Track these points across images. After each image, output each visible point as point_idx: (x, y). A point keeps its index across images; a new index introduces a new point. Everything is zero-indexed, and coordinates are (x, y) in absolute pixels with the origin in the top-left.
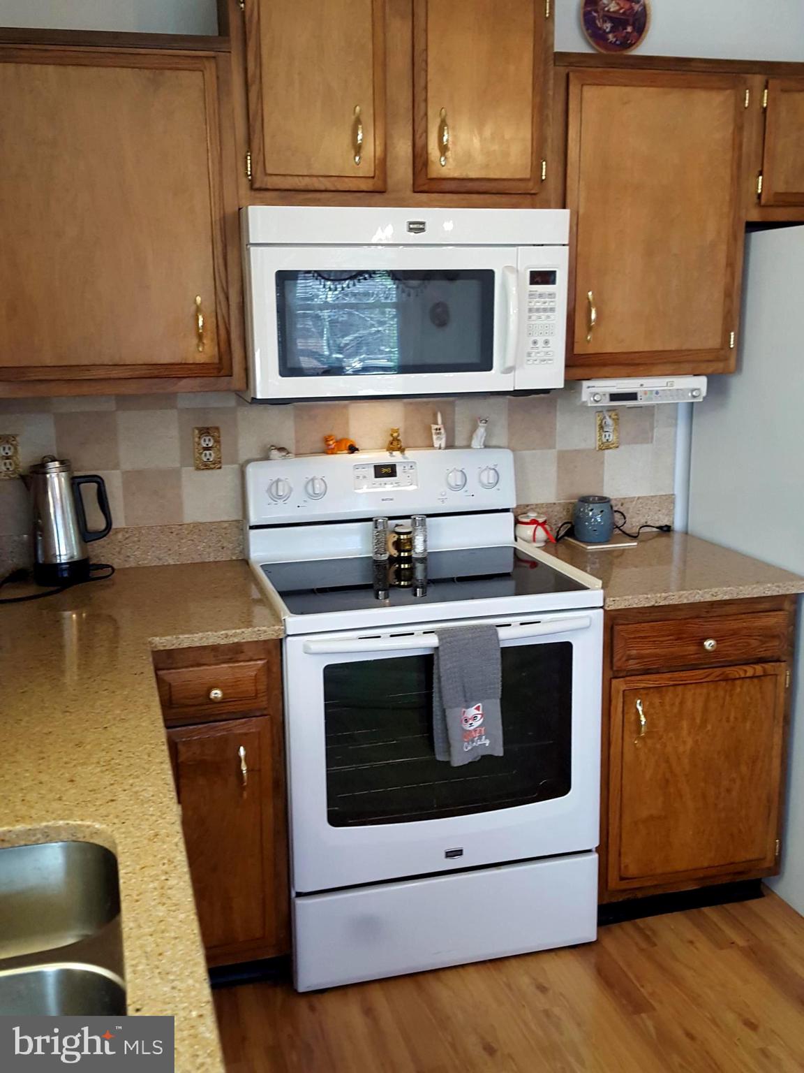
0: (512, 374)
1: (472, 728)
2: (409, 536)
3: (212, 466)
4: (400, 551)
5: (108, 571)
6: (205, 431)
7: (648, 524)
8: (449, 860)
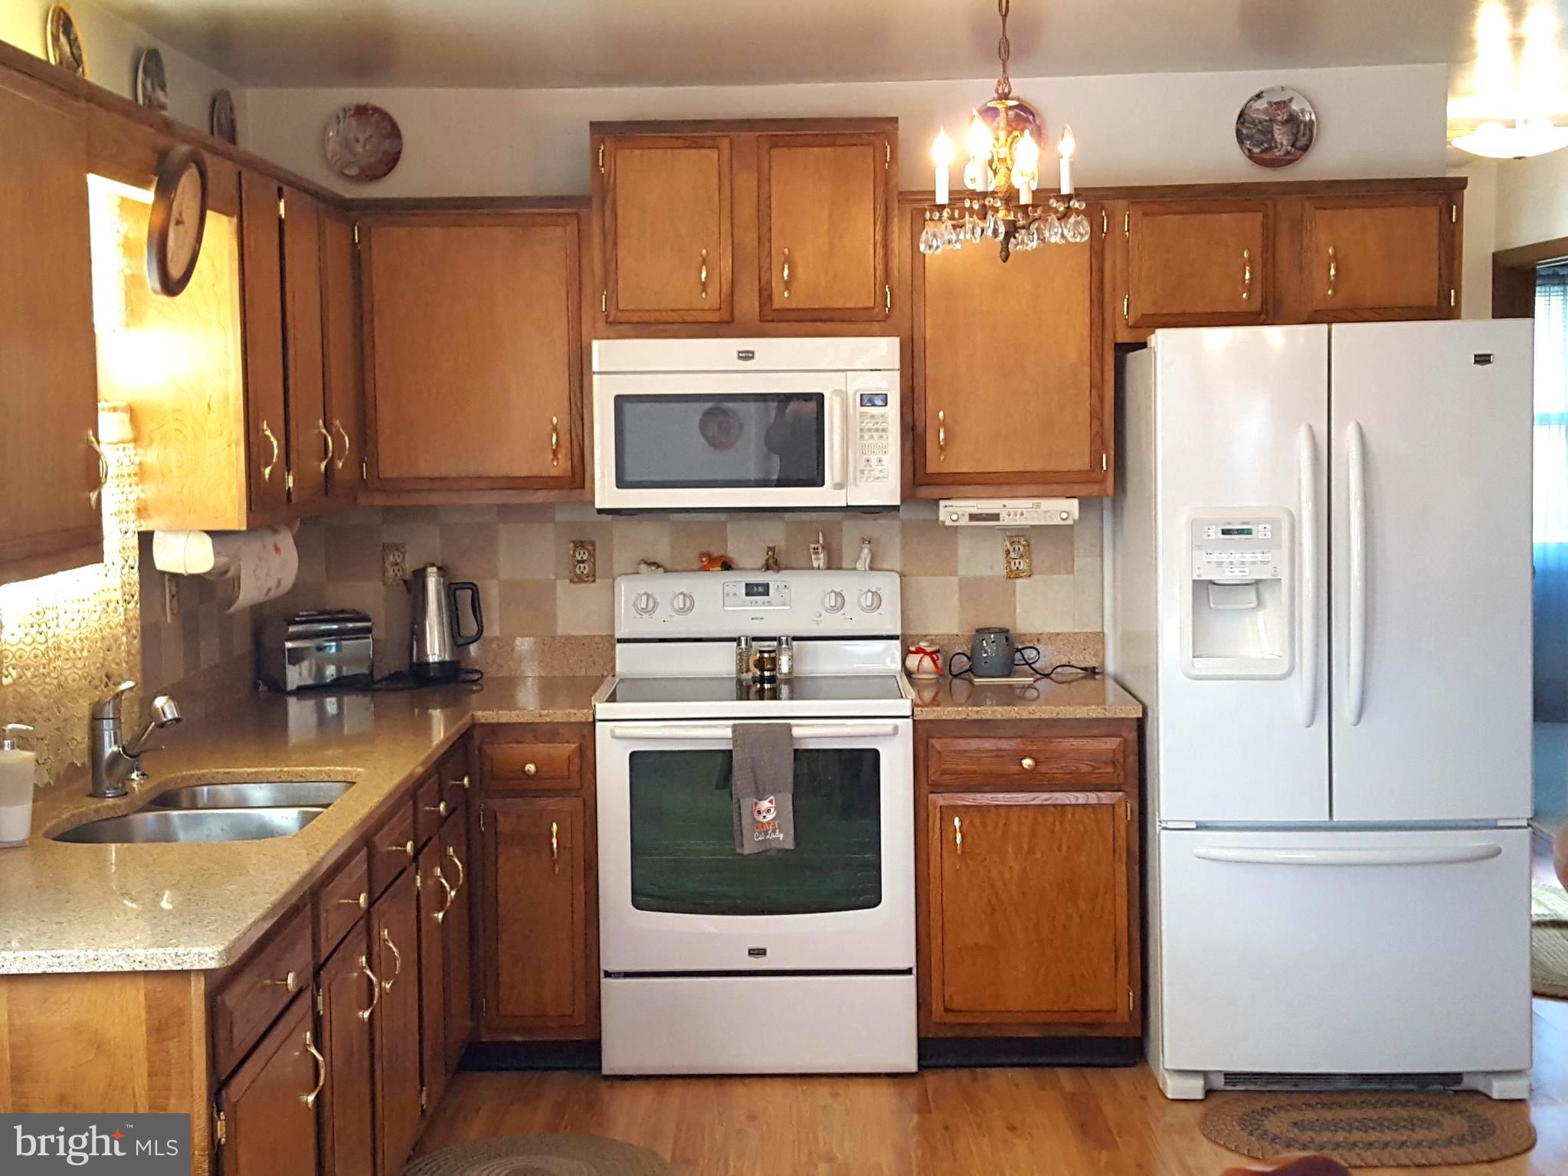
0: (844, 491)
1: (765, 820)
2: (773, 655)
3: (586, 579)
4: (762, 670)
5: (476, 676)
6: (579, 545)
7: (1072, 663)
8: (752, 959)
